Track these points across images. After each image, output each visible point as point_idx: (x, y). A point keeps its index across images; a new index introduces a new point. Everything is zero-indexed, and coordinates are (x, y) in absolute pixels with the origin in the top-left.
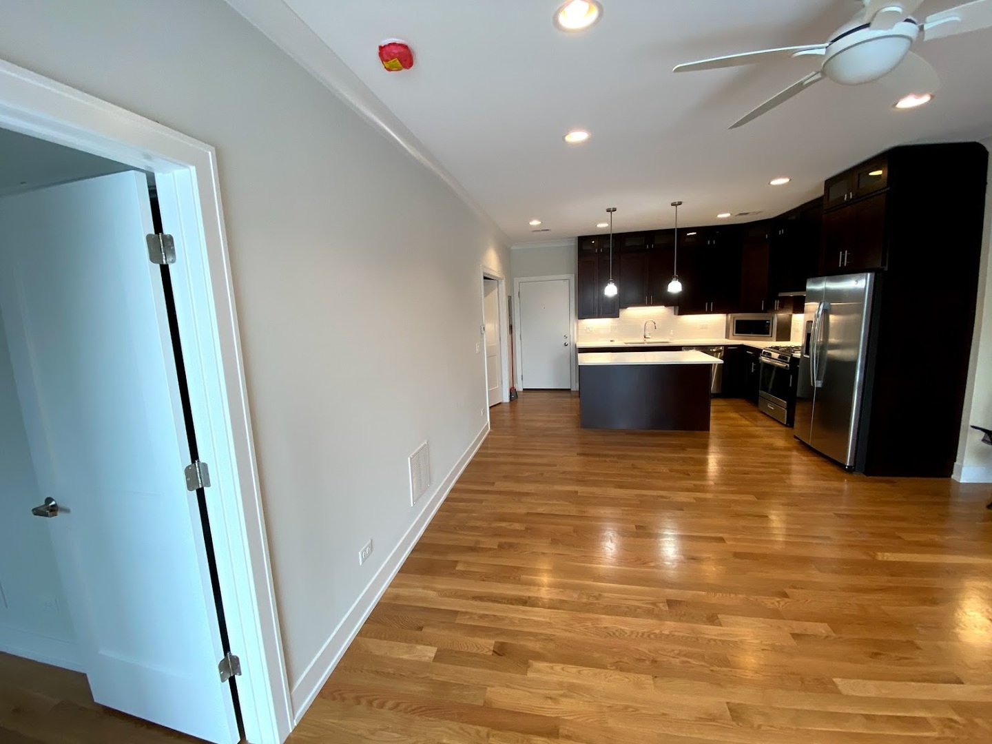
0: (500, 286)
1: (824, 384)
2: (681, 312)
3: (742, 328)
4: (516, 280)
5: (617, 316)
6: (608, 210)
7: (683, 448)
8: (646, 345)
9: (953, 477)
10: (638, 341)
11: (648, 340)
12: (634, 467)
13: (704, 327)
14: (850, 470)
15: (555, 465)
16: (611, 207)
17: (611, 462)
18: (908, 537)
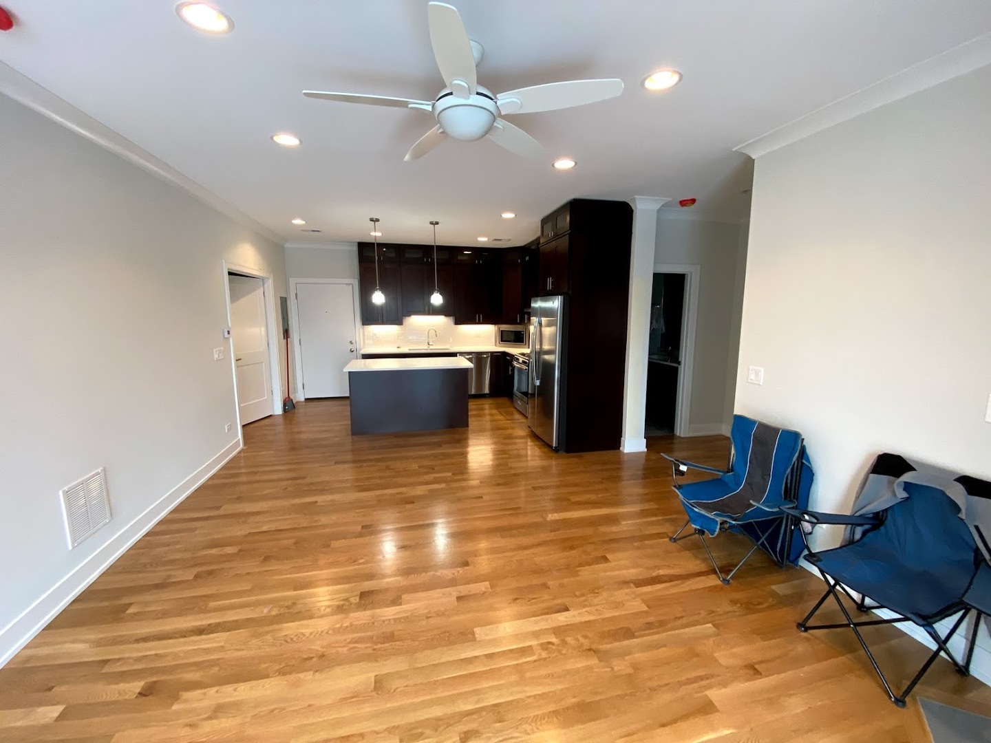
0: (266, 285)
1: (541, 383)
2: (457, 323)
3: (504, 338)
4: (292, 281)
5: (399, 322)
6: (372, 220)
7: (439, 445)
8: (429, 351)
9: (621, 448)
10: (423, 348)
11: (431, 347)
12: (388, 468)
14: (556, 450)
15: (304, 478)
16: (375, 217)
17: (367, 466)
18: (575, 499)
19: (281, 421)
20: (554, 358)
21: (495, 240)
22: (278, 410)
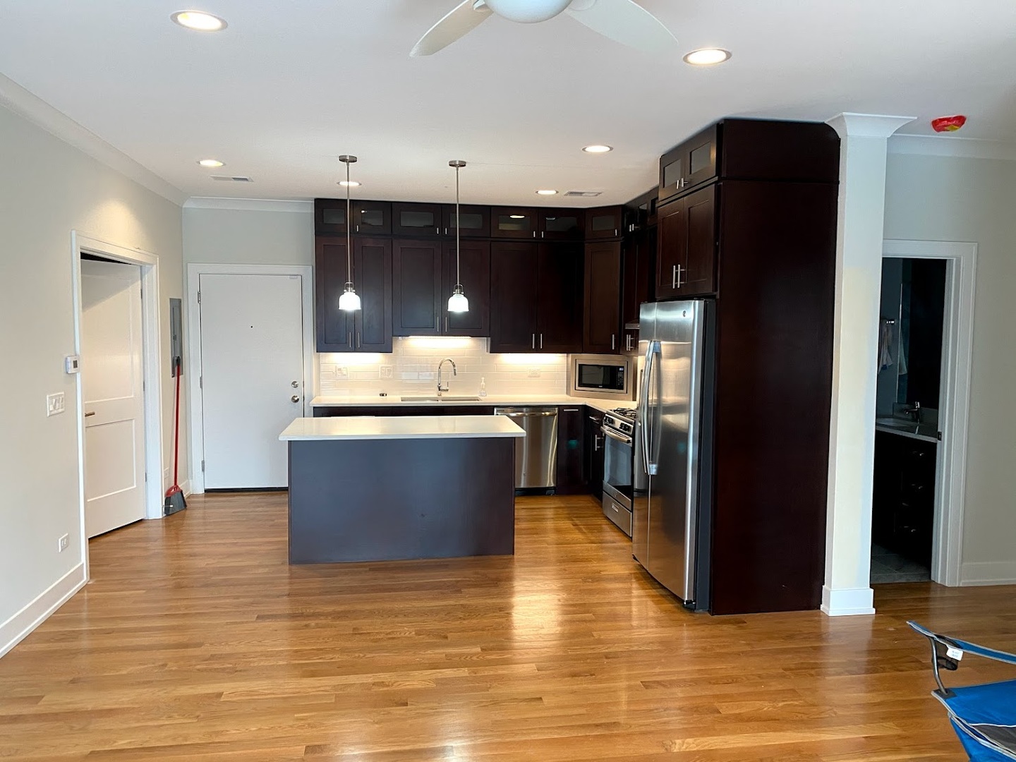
0: (146, 277)
1: (659, 469)
2: (496, 348)
3: (585, 378)
4: (193, 270)
5: (384, 347)
6: (343, 159)
7: (456, 589)
8: (440, 403)
9: (822, 606)
10: (428, 397)
11: (445, 395)
12: (356, 632)
13: (534, 375)
14: (690, 608)
15: (199, 645)
16: (348, 154)
17: (317, 626)
18: (727, 709)
19: (158, 532)
20: (686, 421)
21: (571, 193)
22: (155, 510)
